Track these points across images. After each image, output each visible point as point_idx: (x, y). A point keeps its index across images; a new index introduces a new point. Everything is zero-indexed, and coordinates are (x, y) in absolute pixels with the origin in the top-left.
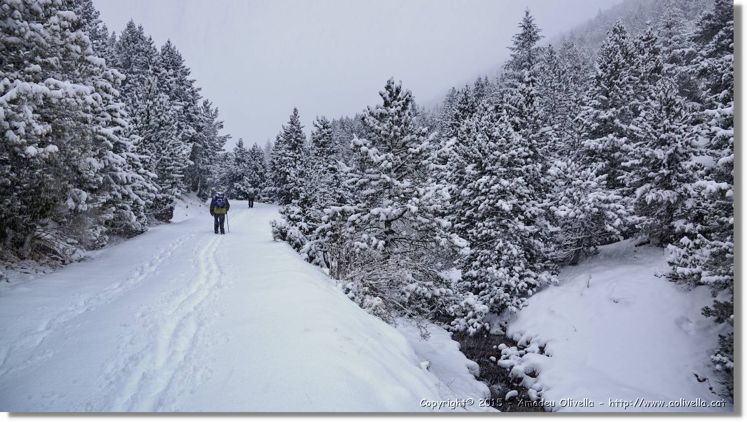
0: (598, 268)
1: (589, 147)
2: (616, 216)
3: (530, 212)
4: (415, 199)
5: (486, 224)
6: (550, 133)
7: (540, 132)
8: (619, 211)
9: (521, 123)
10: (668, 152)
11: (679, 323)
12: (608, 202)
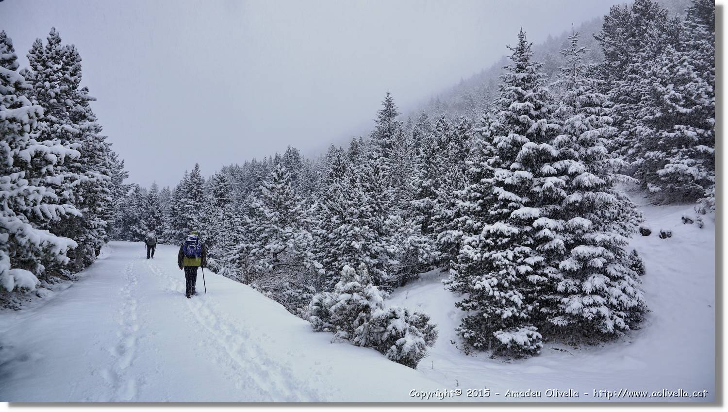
0: (416, 286)
1: (415, 205)
2: (425, 252)
3: (374, 250)
4: (291, 240)
5: (345, 258)
6: (390, 195)
7: (383, 194)
8: (426, 249)
9: (371, 187)
10: (454, 211)
11: (449, 315)
12: (420, 243)
